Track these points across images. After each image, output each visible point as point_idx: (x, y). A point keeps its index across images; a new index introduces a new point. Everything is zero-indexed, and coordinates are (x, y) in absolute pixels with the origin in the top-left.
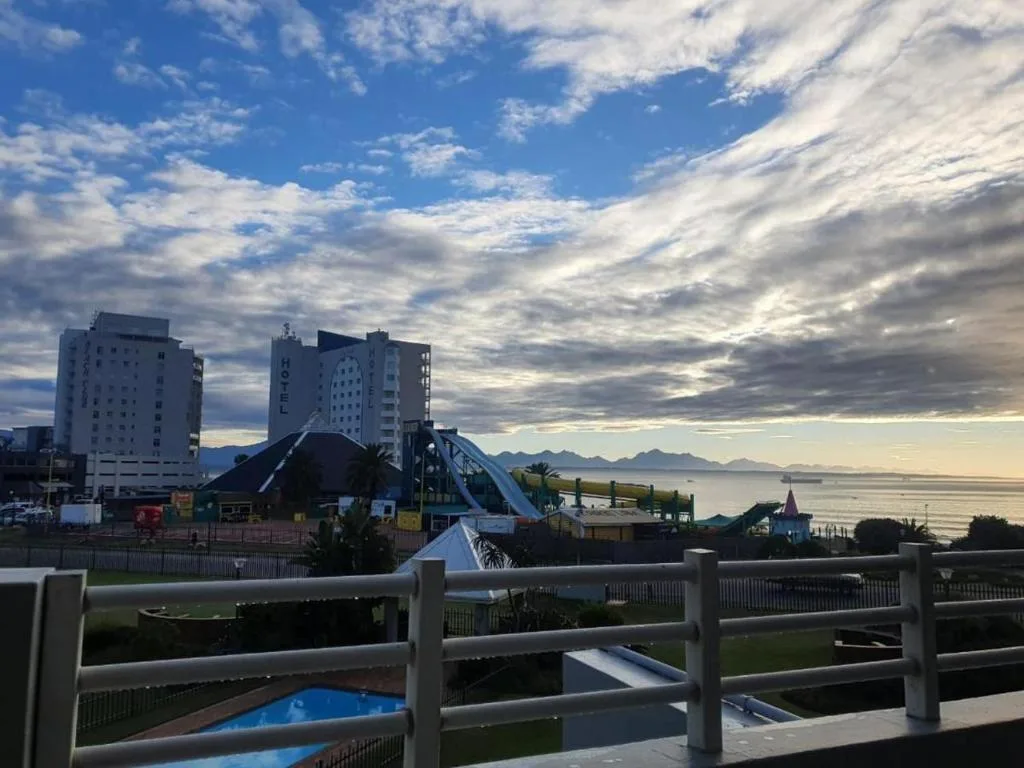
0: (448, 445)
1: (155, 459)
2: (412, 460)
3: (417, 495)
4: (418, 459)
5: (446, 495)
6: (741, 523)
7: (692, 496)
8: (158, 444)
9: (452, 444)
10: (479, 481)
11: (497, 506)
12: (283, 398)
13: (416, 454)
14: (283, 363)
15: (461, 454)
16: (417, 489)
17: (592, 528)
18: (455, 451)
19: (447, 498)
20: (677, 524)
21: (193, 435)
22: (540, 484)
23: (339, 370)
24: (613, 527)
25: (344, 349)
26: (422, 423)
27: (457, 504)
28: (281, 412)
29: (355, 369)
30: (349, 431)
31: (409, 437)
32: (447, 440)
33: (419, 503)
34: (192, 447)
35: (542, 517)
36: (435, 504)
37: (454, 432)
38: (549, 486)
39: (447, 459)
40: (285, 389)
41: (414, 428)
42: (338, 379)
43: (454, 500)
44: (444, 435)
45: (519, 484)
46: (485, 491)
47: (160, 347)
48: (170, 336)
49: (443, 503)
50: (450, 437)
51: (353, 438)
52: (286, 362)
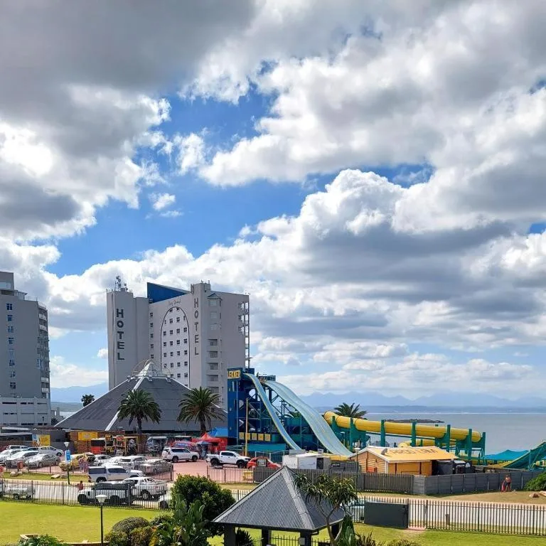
0: (267, 391)
1: (13, 400)
2: (237, 404)
3: (241, 434)
4: (241, 403)
5: (266, 435)
6: (528, 458)
7: (484, 434)
8: (15, 387)
9: (271, 390)
10: (295, 423)
11: (311, 443)
12: (119, 345)
13: (239, 399)
14: (118, 313)
15: (279, 399)
16: (242, 429)
17: (395, 465)
18: (273, 397)
19: (268, 437)
20: (470, 460)
21: (43, 379)
22: (348, 426)
23: (167, 319)
24: (413, 463)
25: (172, 300)
26: (244, 370)
27: (276, 443)
28: (119, 359)
29: (182, 319)
30: (179, 376)
32: (267, 386)
33: (244, 441)
34: (44, 390)
35: (352, 455)
36: (258, 442)
37: (272, 378)
38: (357, 427)
39: (267, 403)
40: (121, 338)
41: (236, 375)
42: (167, 328)
43: (274, 440)
44: (263, 382)
45: (331, 426)
46: (301, 432)
47: (8, 299)
48: (15, 289)
49: (264, 442)
50: (268, 383)
51: (182, 382)
52: (120, 313)
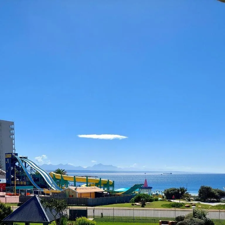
2: (10, 168)
3: (13, 182)
4: (12, 168)
5: (24, 182)
7: (114, 181)
10: (37, 177)
13: (11, 166)
16: (13, 180)
17: (81, 194)
19: (25, 183)
20: (109, 192)
22: (60, 178)
24: (88, 193)
26: (13, 154)
27: (29, 185)
31: (8, 159)
32: (23, 161)
33: (14, 185)
37: (26, 158)
38: (64, 179)
39: (24, 168)
41: (9, 156)
44: (22, 159)
46: (40, 181)
50: (25, 160)
